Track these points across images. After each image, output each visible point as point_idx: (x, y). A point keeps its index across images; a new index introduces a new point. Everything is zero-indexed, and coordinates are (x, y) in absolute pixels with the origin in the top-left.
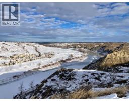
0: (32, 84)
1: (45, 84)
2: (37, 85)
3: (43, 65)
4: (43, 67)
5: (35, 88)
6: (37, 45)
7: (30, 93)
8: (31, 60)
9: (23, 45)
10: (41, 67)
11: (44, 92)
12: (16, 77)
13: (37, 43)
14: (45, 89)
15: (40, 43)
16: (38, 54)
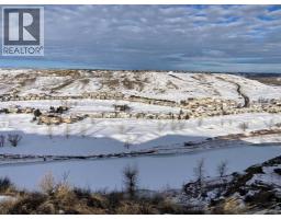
0: (222, 168)
1: (256, 177)
2: (234, 174)
3: (254, 130)
4: (254, 134)
5: (230, 179)
6: (241, 80)
7: (217, 186)
8: (225, 114)
9: (209, 79)
10: (247, 132)
11: (251, 193)
12: (191, 145)
13: (241, 74)
14: (253, 187)
15: (249, 76)
16: (242, 101)
